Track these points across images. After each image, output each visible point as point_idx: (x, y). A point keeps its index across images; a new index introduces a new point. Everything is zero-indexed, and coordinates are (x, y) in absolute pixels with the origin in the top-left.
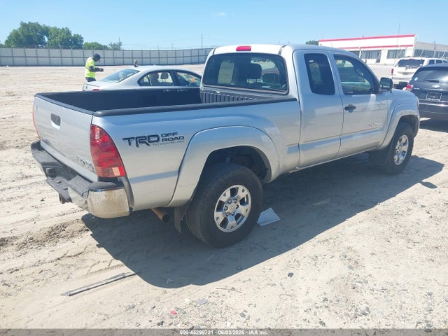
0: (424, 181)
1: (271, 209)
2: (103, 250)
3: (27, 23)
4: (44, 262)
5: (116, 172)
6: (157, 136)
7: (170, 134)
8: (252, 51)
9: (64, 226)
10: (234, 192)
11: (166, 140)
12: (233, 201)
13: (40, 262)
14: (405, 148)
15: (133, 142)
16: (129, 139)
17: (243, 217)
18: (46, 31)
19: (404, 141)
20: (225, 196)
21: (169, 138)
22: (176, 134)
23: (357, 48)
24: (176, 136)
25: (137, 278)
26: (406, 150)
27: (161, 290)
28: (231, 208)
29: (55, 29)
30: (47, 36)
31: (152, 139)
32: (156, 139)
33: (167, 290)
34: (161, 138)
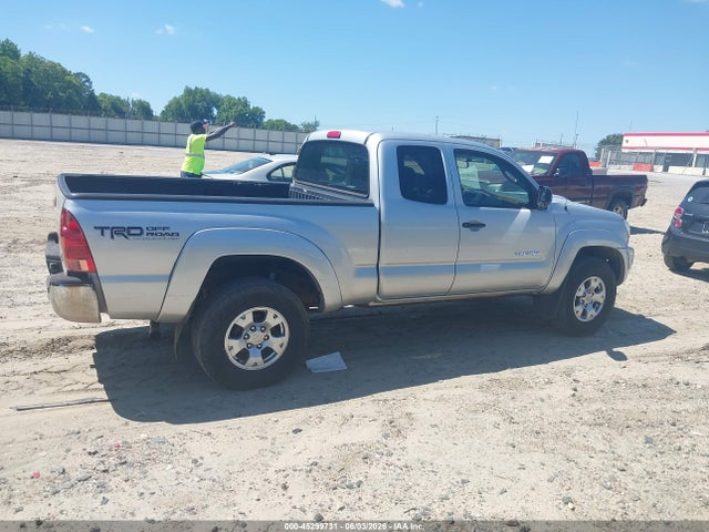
0: (615, 350)
1: (338, 353)
2: (95, 371)
3: (193, 88)
4: (18, 374)
5: (84, 266)
6: (140, 228)
7: (160, 228)
8: (342, 139)
9: (68, 340)
10: (259, 317)
11: (152, 234)
12: (258, 328)
13: (14, 373)
14: (600, 297)
15: (107, 232)
16: (102, 229)
17: (276, 354)
18: (215, 101)
19: (594, 284)
20: (245, 319)
21: (158, 232)
22: (168, 228)
23: (691, 149)
24: (166, 231)
25: (109, 405)
26: (602, 301)
27: (124, 420)
28: (256, 337)
29: (230, 99)
30: (218, 107)
31: (133, 232)
32: (138, 232)
33: (131, 422)
34: (145, 232)
